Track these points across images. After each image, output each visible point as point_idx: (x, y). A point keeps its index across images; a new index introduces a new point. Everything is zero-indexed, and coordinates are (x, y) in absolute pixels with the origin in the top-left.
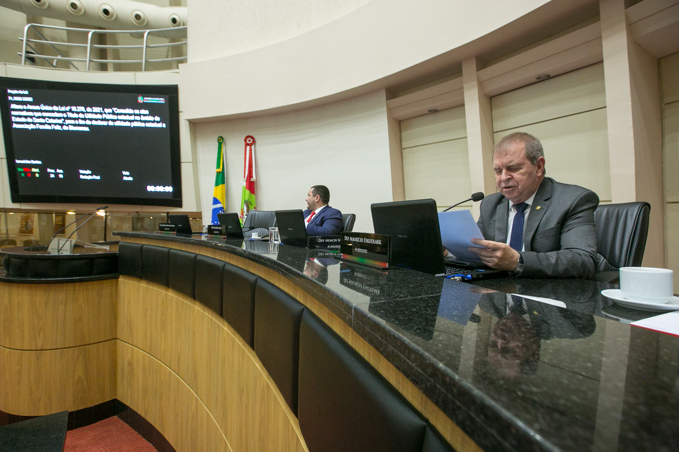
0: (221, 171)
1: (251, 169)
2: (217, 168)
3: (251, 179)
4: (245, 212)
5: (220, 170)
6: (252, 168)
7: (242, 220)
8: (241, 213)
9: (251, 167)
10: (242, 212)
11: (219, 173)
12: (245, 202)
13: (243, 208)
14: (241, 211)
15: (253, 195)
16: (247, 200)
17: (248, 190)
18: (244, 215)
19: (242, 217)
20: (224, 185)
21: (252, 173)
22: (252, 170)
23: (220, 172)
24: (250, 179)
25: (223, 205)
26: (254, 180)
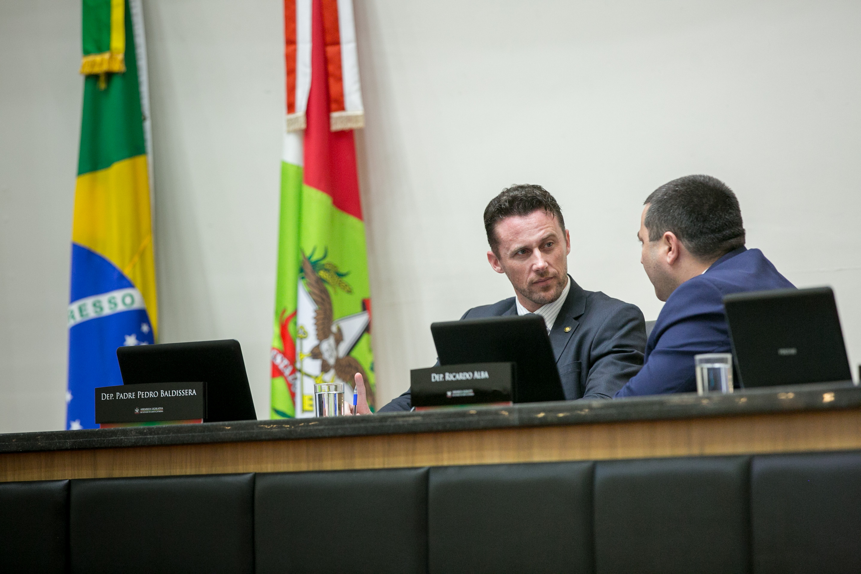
0: (118, 66)
1: (330, 50)
2: (86, 52)
3: (335, 115)
4: (305, 335)
5: (111, 58)
6: (337, 42)
7: (290, 386)
8: (277, 343)
9: (329, 39)
10: (284, 334)
11: (102, 85)
12: (302, 270)
13: (289, 312)
14: (276, 330)
15: (352, 220)
16: (315, 258)
17: (318, 186)
18: (298, 358)
19: (287, 372)
20: (140, 160)
21: (339, 79)
22: (339, 54)
23: (109, 75)
24: (328, 119)
25: (145, 296)
26: (349, 119)
